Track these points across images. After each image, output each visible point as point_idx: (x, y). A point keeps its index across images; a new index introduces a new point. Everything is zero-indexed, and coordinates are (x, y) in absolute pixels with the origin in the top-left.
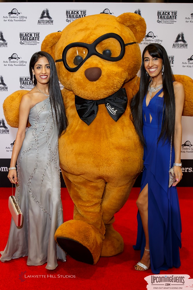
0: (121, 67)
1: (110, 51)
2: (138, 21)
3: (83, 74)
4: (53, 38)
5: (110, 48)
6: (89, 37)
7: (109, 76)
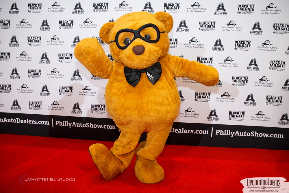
0: (158, 47)
1: (149, 35)
2: (168, 17)
3: (131, 50)
4: (109, 26)
5: (150, 34)
6: (135, 25)
7: (150, 52)
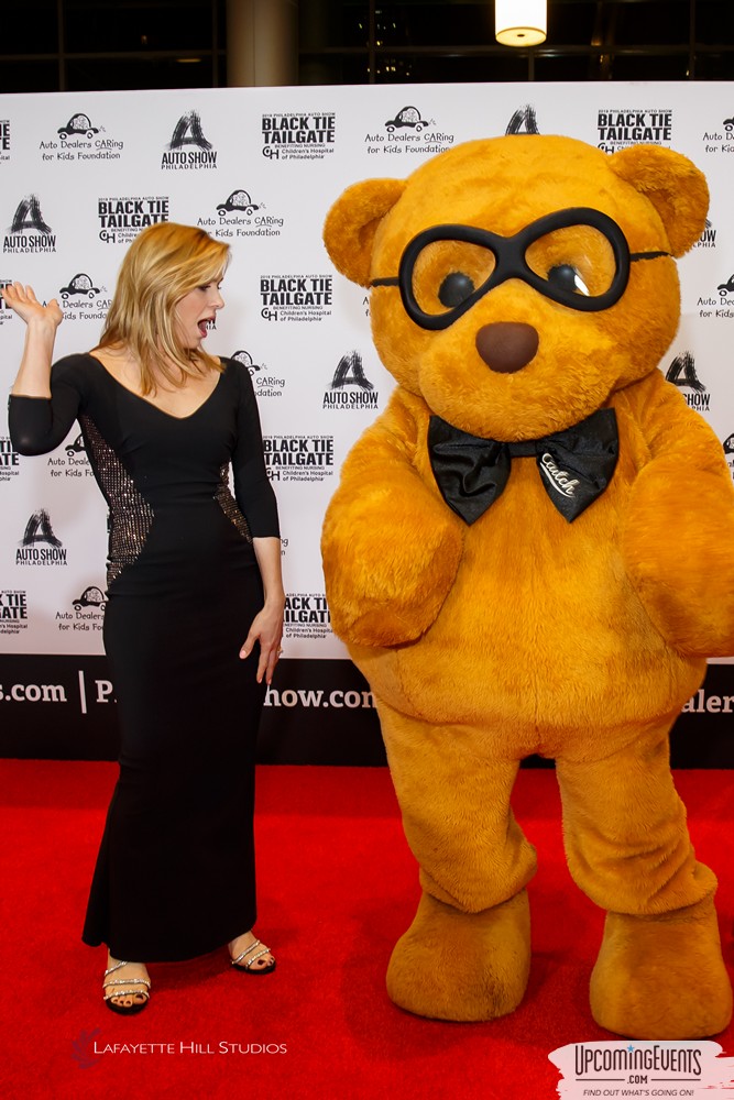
0: (609, 333)
1: (573, 269)
2: (683, 180)
3: (471, 340)
4: (374, 199)
5: (575, 261)
6: (504, 211)
7: (563, 362)
